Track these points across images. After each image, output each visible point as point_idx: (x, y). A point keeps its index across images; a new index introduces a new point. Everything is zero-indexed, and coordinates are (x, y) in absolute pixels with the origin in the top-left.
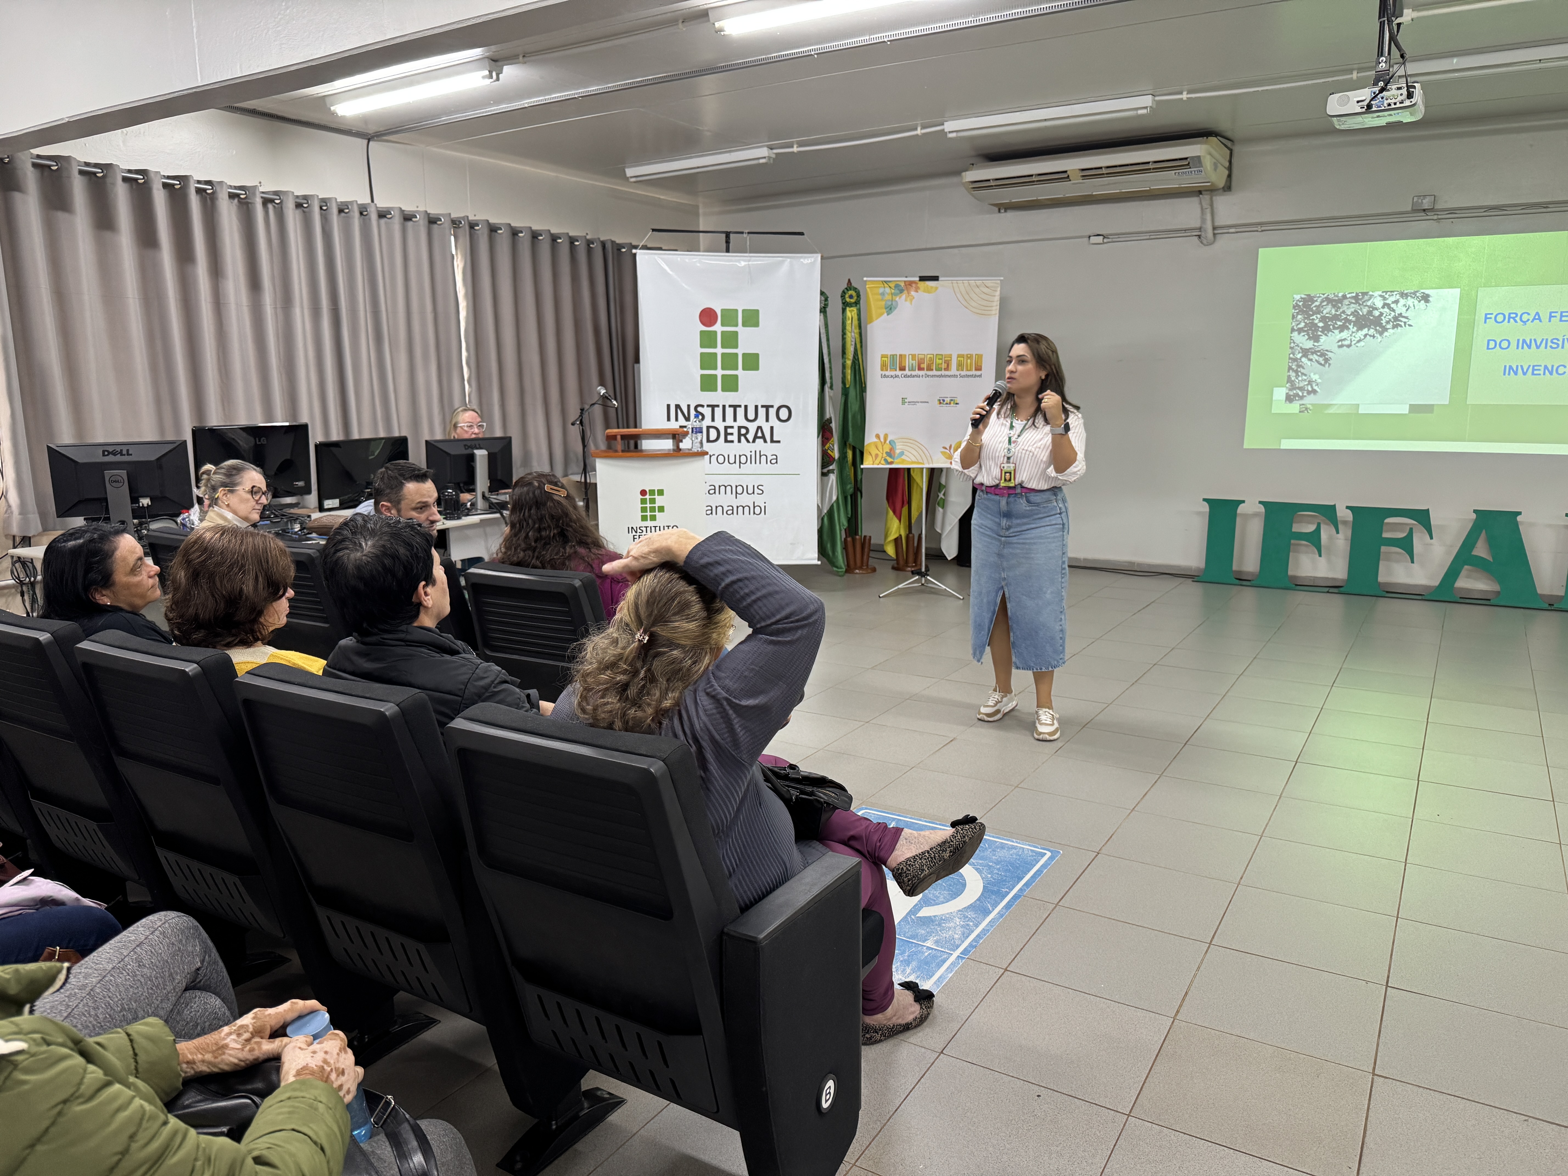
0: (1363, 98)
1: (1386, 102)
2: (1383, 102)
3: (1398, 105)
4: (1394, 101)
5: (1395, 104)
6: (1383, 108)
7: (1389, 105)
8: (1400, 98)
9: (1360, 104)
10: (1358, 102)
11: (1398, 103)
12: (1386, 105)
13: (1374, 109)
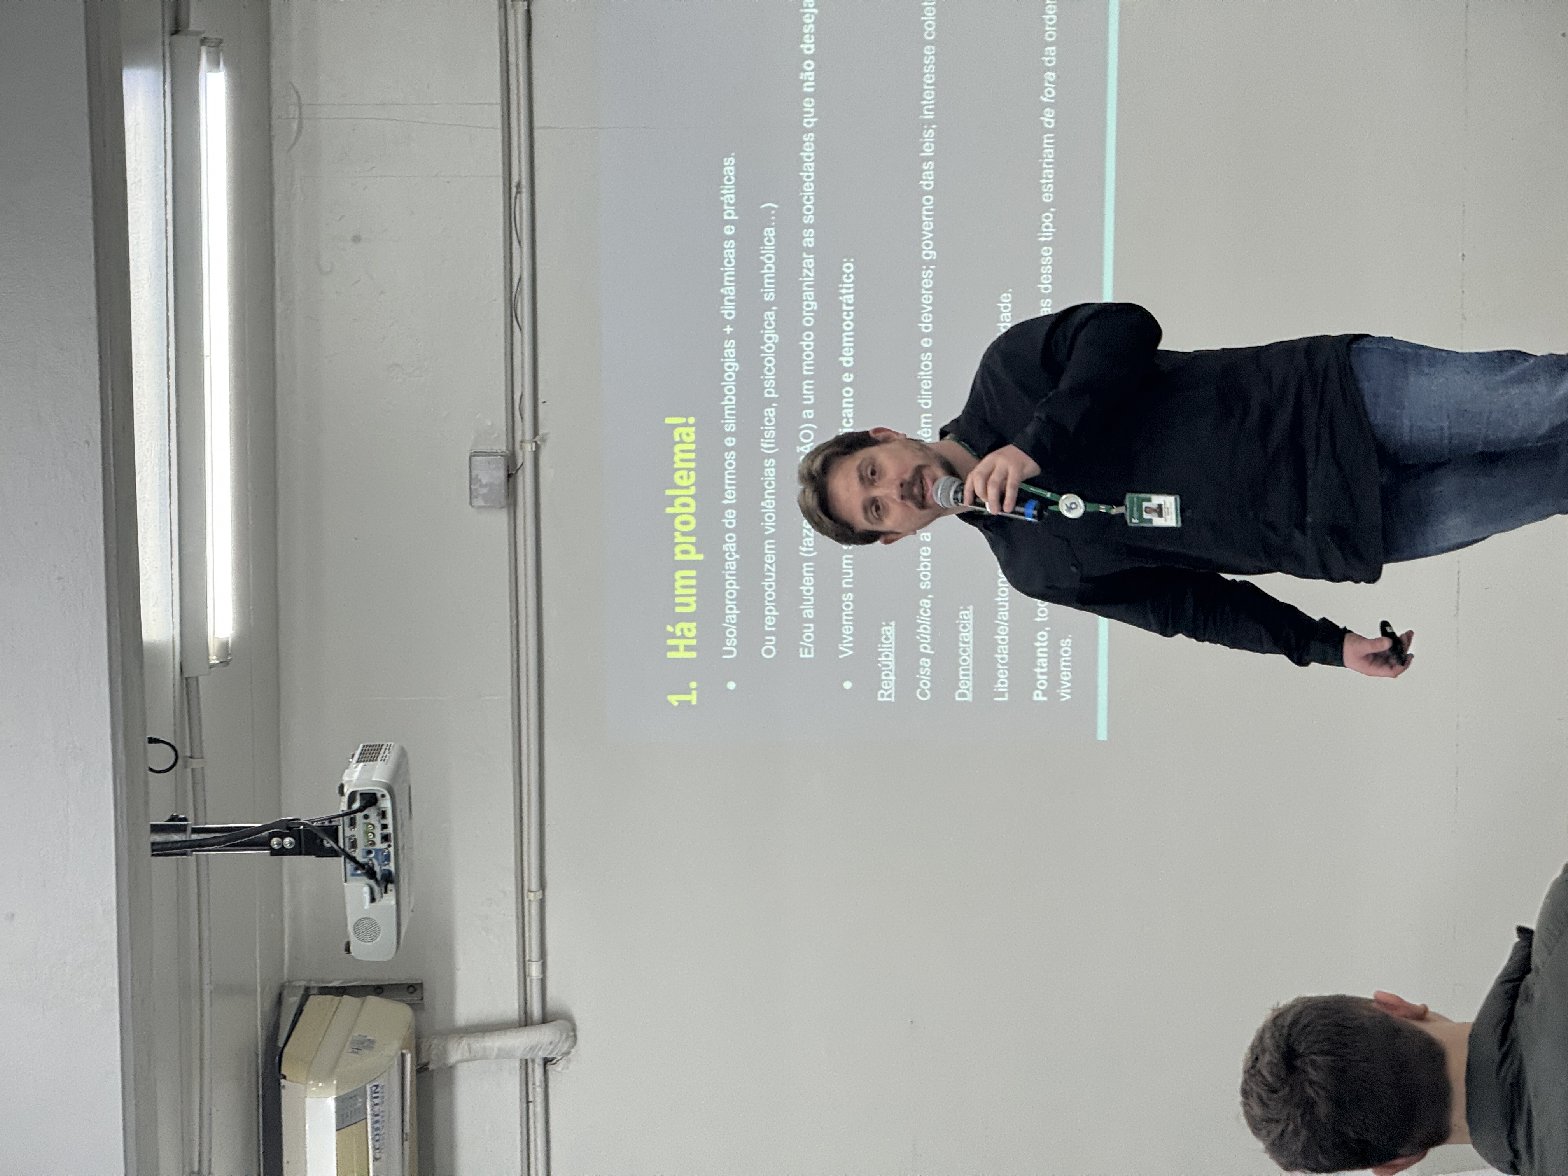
0: (366, 890)
1: (380, 845)
2: (377, 851)
3: (389, 821)
4: (378, 832)
5: (385, 827)
6: (392, 850)
7: (386, 838)
8: (374, 819)
9: (377, 895)
10: (373, 900)
11: (384, 822)
12: (385, 845)
13: (392, 867)
